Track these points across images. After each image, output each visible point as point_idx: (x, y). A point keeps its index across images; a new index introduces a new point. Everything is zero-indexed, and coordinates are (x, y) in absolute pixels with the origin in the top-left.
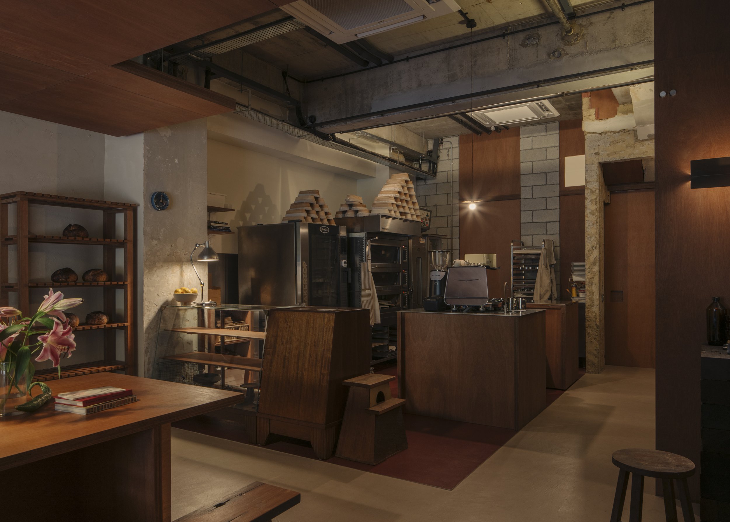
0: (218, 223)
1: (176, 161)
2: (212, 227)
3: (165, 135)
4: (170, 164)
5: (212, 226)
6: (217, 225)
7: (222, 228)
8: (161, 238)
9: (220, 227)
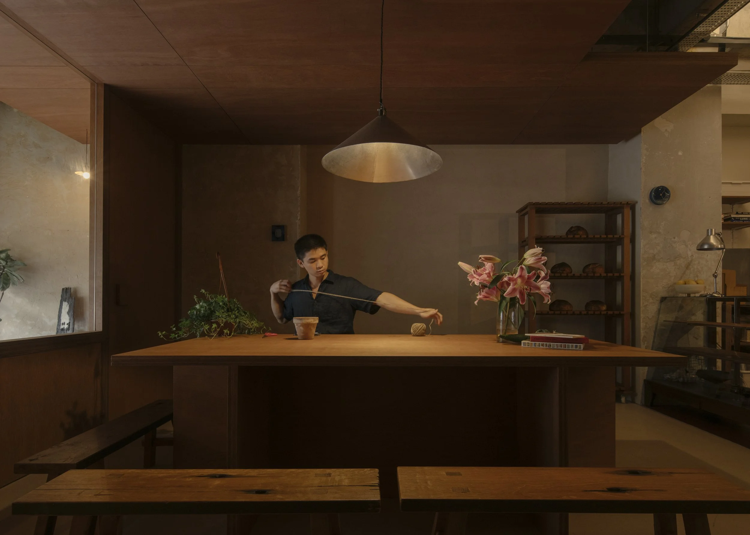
0: (742, 214)
1: (680, 153)
2: (733, 219)
3: (666, 130)
4: (672, 158)
5: (733, 217)
6: (740, 217)
7: (748, 219)
8: (661, 231)
9: (745, 218)
